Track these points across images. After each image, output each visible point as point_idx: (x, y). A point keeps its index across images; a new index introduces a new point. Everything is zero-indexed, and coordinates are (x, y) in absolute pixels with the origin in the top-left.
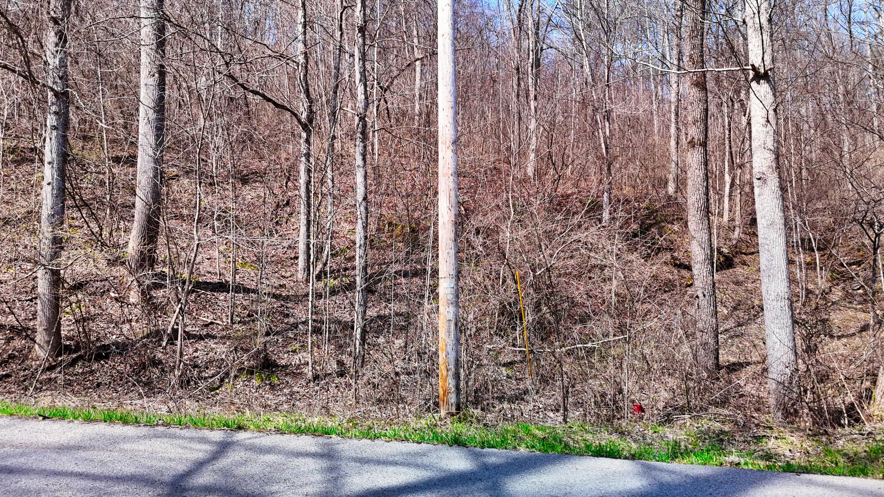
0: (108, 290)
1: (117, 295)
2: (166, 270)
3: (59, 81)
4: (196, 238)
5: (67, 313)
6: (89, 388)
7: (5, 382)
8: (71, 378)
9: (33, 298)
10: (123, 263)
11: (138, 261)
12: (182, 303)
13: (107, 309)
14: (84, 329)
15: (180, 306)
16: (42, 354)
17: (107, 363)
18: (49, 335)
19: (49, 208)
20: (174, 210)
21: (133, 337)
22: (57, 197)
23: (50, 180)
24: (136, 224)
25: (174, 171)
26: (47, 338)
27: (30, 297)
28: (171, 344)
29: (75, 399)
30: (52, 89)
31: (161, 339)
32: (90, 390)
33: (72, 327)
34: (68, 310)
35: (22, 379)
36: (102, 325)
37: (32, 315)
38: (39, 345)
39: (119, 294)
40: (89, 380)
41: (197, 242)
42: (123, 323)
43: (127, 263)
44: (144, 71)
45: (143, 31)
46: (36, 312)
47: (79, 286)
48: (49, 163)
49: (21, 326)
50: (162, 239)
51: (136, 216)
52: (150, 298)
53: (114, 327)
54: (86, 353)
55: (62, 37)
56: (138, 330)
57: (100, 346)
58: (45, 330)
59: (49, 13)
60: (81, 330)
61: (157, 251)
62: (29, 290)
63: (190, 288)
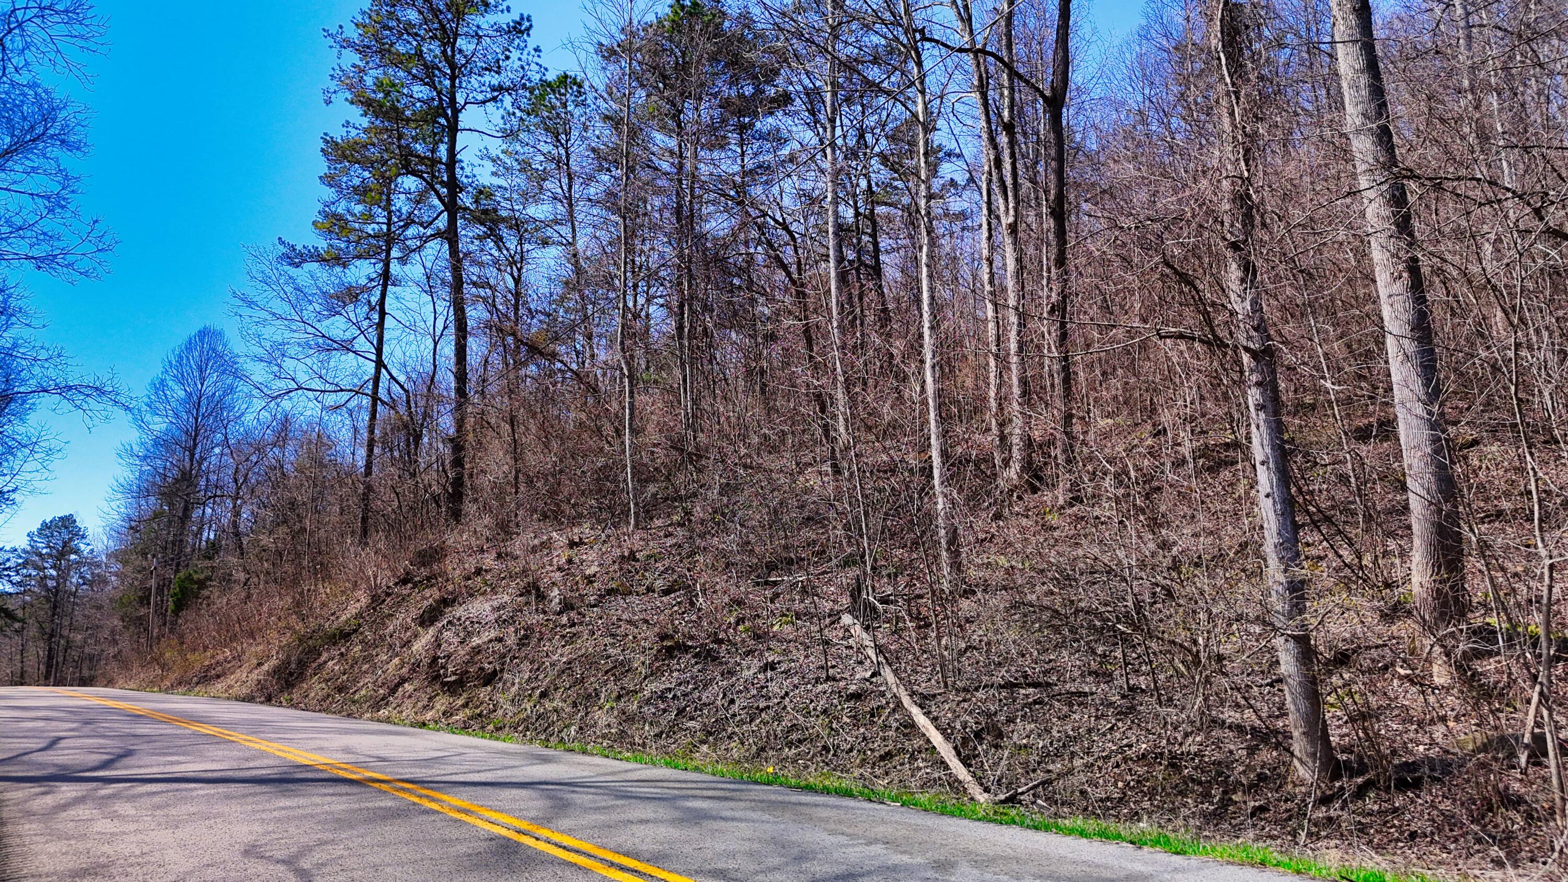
0: (1393, 664)
1: (1409, 672)
2: (1493, 620)
3: (1255, 334)
4: (1543, 552)
5: (1332, 705)
6: (1398, 840)
7: (1262, 819)
8: (1363, 821)
9: (1273, 681)
10: (1409, 613)
11: (1435, 609)
12: (1541, 684)
13: (1397, 698)
14: (1367, 734)
15: (1538, 688)
16: (1307, 776)
17: (1419, 797)
18: (1312, 742)
19: (1275, 534)
20: (1482, 504)
21: (1457, 750)
22: (1283, 514)
23: (1269, 490)
24: (1417, 542)
25: (1470, 434)
26: (1309, 749)
27: (1269, 680)
28: (1535, 764)
29: (1378, 858)
30: (1247, 349)
31: (1512, 755)
32: (1401, 844)
33: (1345, 730)
34: (1331, 699)
35: (1285, 816)
36: (1395, 727)
37: (1279, 709)
38: (1300, 760)
39: (1412, 670)
40: (1394, 826)
41: (1548, 562)
42: (1432, 722)
43: (1415, 613)
44: (1382, 277)
45: (1369, 213)
46: (1284, 704)
47: (1342, 659)
48: (1263, 463)
49: (1267, 728)
50: (1473, 563)
51: (1416, 528)
52: (1473, 675)
53: (1416, 730)
54: (1378, 775)
55: (1248, 268)
56: (1463, 737)
57: (1400, 765)
58: (1304, 733)
59: (1224, 239)
60: (1361, 734)
61: (1466, 586)
62: (1265, 667)
63: (1552, 652)
